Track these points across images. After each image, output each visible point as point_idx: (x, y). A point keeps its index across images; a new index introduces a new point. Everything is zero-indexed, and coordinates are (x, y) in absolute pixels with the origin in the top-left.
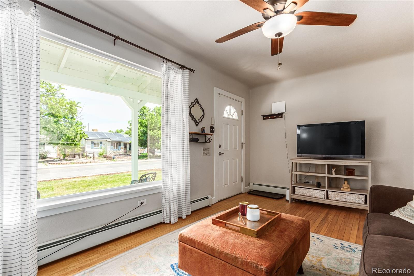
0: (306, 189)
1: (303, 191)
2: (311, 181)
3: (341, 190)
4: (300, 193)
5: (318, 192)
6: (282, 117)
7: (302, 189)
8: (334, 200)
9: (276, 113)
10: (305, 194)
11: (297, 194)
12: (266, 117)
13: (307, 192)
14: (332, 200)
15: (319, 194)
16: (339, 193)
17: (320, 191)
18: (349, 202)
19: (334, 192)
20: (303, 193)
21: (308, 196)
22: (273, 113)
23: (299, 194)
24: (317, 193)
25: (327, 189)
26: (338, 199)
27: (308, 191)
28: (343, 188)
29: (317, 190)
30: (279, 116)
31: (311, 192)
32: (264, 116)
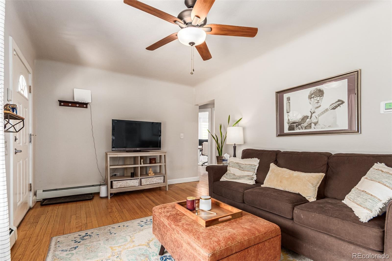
0: (124, 181)
1: (121, 184)
2: (118, 173)
3: (148, 175)
4: (118, 186)
5: (134, 181)
6: (86, 107)
7: (120, 182)
8: (146, 185)
9: (80, 102)
10: (123, 185)
11: (115, 188)
12: (64, 103)
13: (125, 184)
14: (144, 185)
15: (135, 183)
16: (149, 178)
17: (135, 180)
18: (155, 184)
19: (146, 179)
20: (121, 186)
21: (126, 187)
22: (76, 100)
23: (117, 188)
24: (133, 183)
25: (140, 177)
26: (148, 183)
27: (126, 182)
28: (150, 173)
29: (133, 180)
30: (83, 105)
31: (129, 183)
32: (60, 102)
